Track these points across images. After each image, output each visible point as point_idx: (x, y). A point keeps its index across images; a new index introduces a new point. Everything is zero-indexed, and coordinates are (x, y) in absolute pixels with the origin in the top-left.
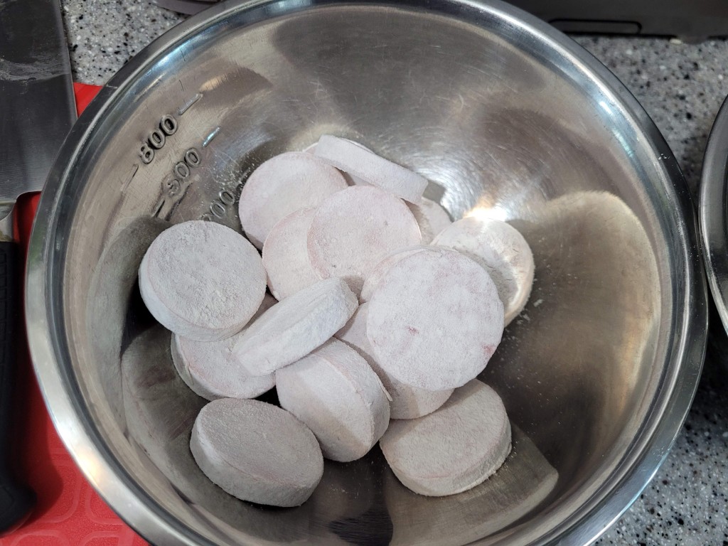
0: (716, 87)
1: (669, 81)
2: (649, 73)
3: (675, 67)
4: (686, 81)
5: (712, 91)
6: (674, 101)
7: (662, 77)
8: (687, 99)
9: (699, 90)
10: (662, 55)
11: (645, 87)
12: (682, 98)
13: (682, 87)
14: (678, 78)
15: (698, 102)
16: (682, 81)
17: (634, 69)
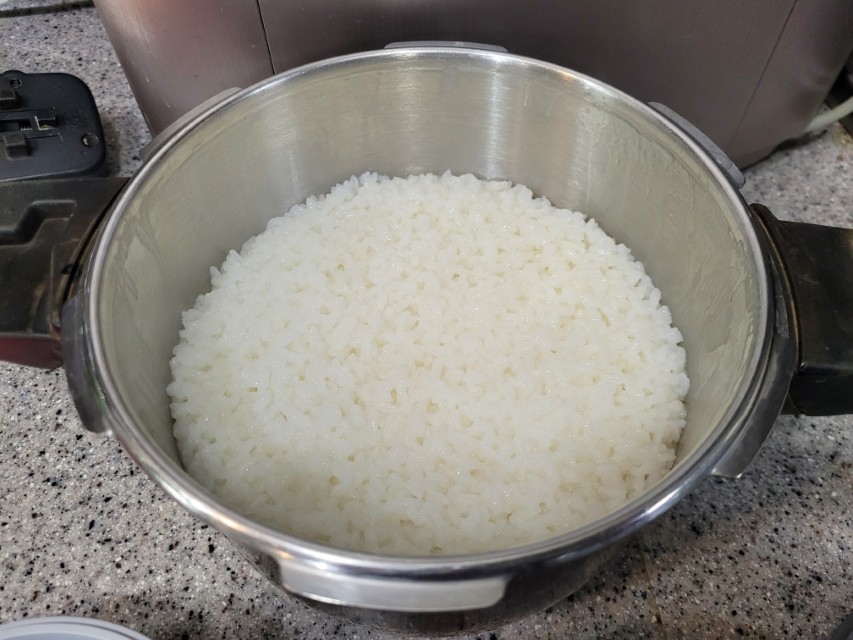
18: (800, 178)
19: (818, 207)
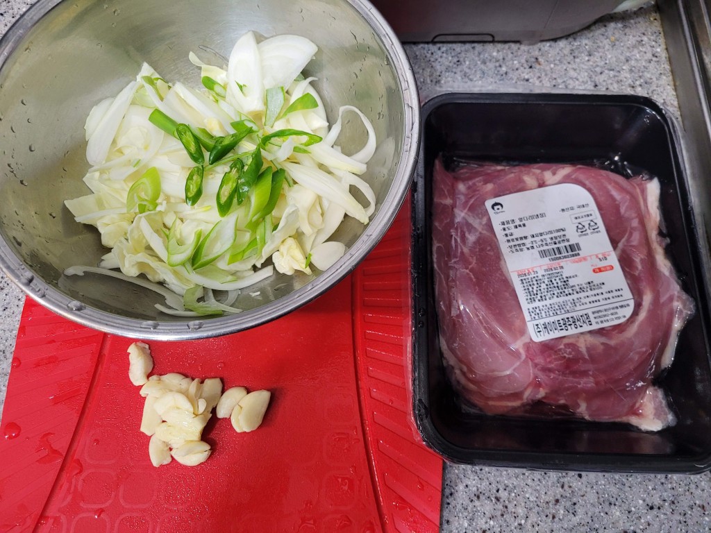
0: (548, 72)
1: (519, 71)
2: (507, 66)
3: (523, 61)
4: (530, 70)
5: (546, 75)
6: (522, 82)
7: (515, 69)
8: (530, 81)
9: (538, 74)
10: (515, 54)
11: (504, 75)
12: (527, 80)
13: (527, 74)
14: (525, 68)
15: (537, 83)
16: (528, 70)
17: (497, 64)
18: (607, 47)
19: (612, 72)
